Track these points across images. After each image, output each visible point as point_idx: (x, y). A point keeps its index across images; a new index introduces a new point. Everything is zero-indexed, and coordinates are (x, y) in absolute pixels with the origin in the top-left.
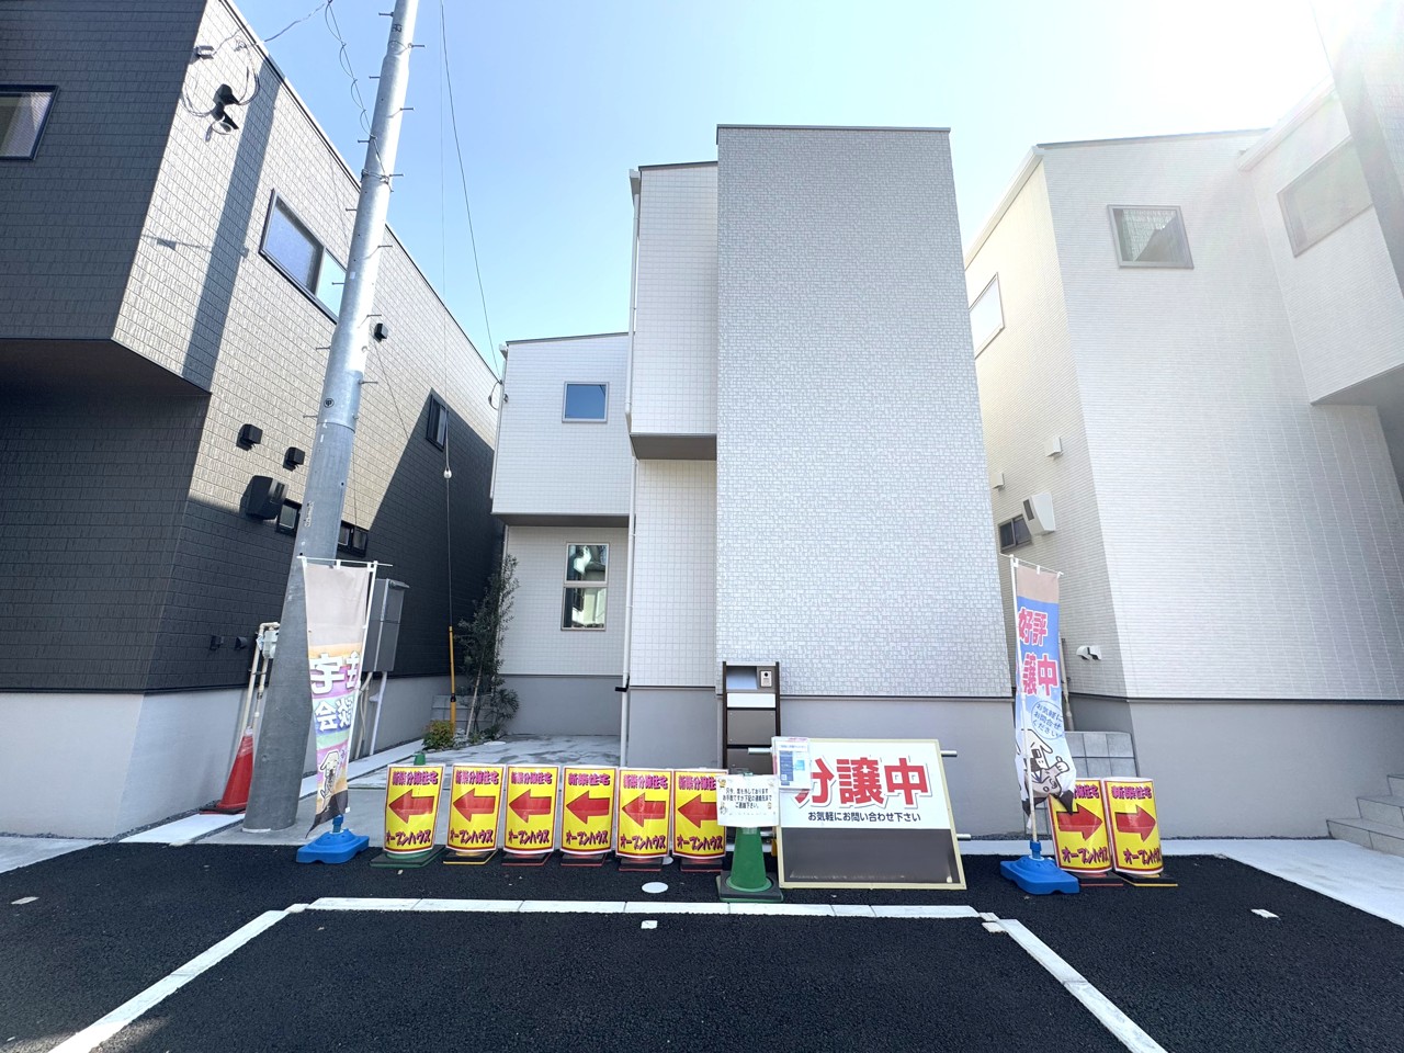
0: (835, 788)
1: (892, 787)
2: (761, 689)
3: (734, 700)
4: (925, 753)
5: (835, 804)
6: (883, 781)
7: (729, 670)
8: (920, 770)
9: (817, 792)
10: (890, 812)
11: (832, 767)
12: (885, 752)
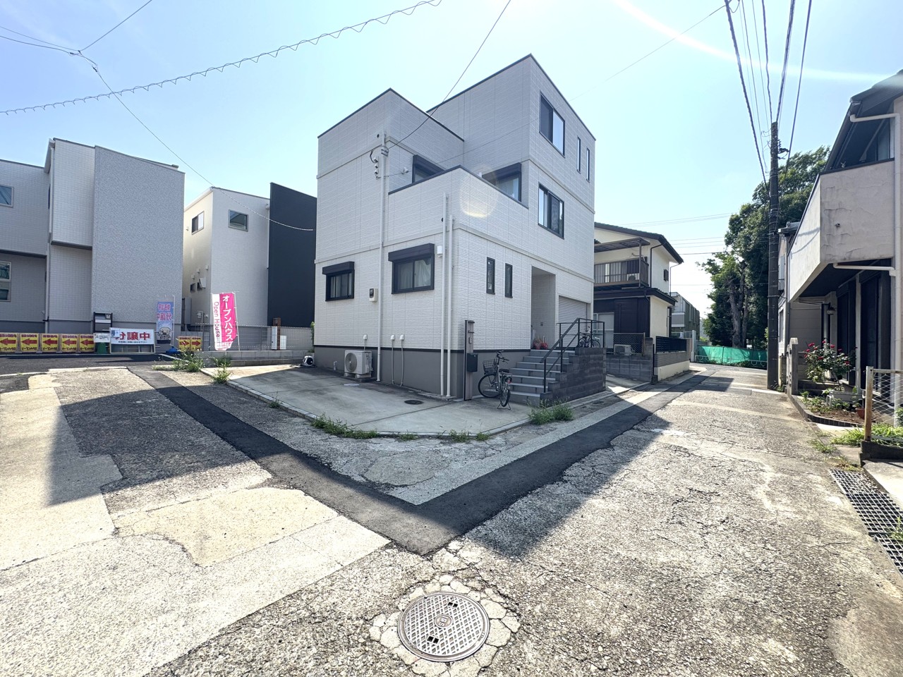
0: (126, 337)
1: (141, 337)
2: (106, 319)
3: (97, 321)
4: (151, 332)
5: (126, 339)
6: (139, 336)
7: (96, 314)
8: (149, 334)
9: (121, 337)
10: (141, 341)
11: (126, 333)
12: (140, 331)
